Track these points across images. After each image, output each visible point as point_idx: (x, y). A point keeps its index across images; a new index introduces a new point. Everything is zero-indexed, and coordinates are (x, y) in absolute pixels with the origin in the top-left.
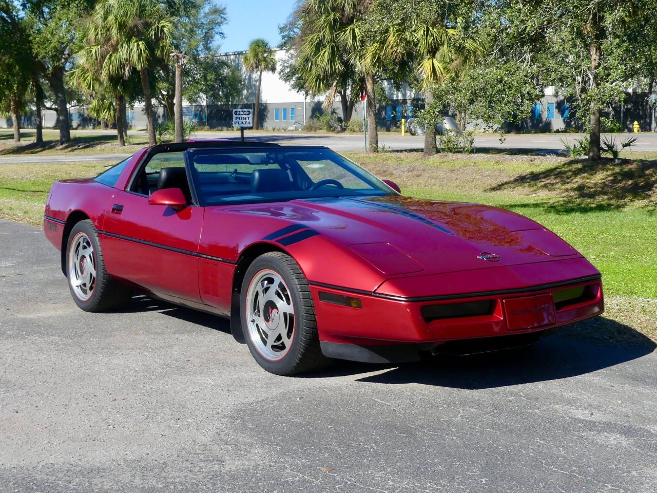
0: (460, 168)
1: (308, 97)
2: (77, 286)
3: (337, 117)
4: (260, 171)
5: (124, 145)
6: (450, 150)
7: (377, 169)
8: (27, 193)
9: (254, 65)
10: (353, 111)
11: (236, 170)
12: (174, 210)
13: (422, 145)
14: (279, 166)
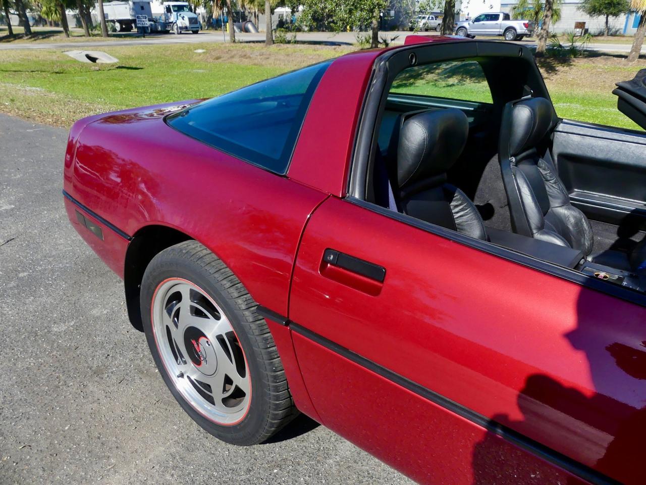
0: (292, 53)
5: (69, 37)
8: (10, 72)
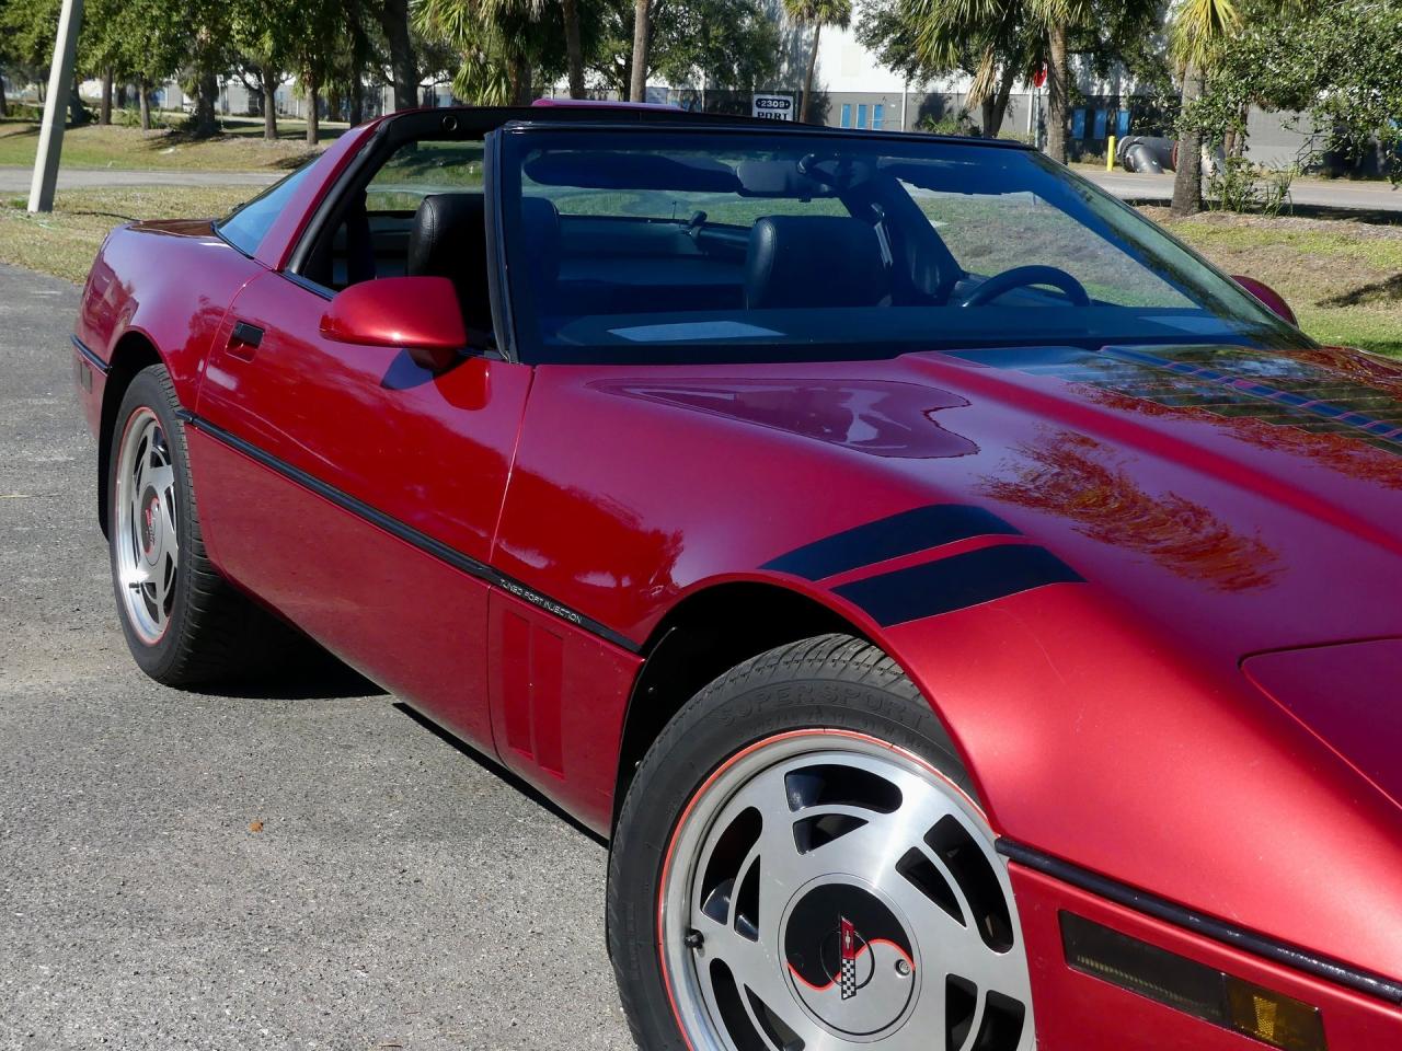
0: (1256, 247)
1: (913, 83)
2: (132, 586)
3: (969, 127)
4: (782, 224)
6: (1232, 206)
7: (1063, 243)
9: (805, 11)
10: (1006, 116)
11: (703, 216)
12: (420, 363)
13: (1168, 193)
14: (846, 210)
